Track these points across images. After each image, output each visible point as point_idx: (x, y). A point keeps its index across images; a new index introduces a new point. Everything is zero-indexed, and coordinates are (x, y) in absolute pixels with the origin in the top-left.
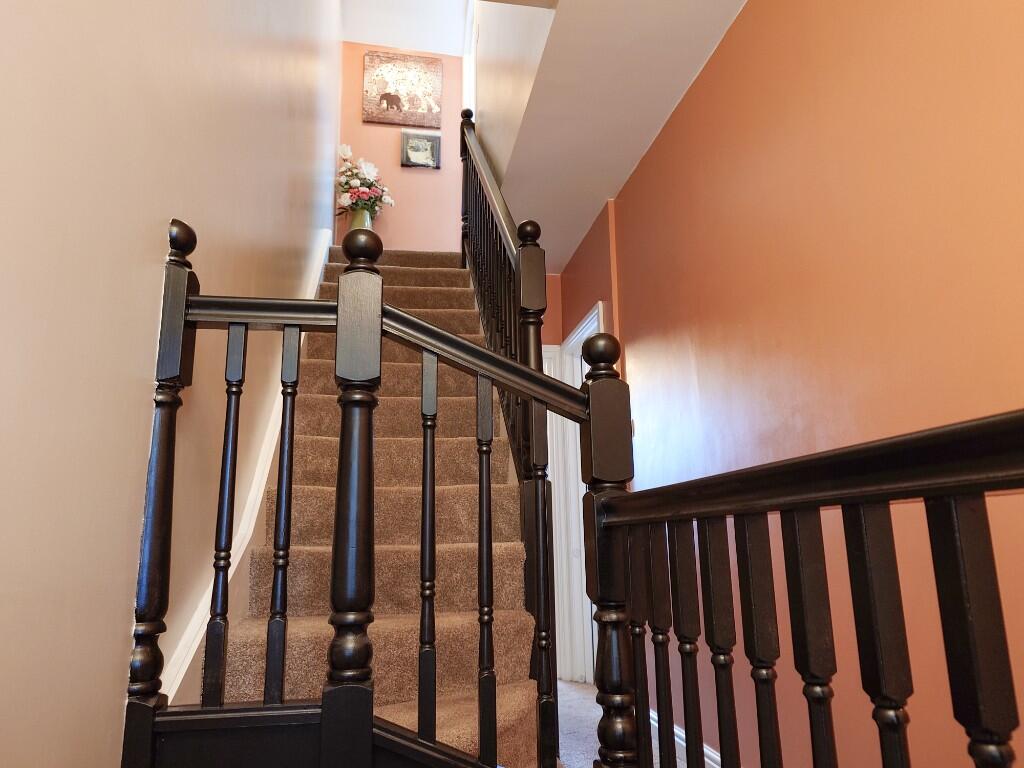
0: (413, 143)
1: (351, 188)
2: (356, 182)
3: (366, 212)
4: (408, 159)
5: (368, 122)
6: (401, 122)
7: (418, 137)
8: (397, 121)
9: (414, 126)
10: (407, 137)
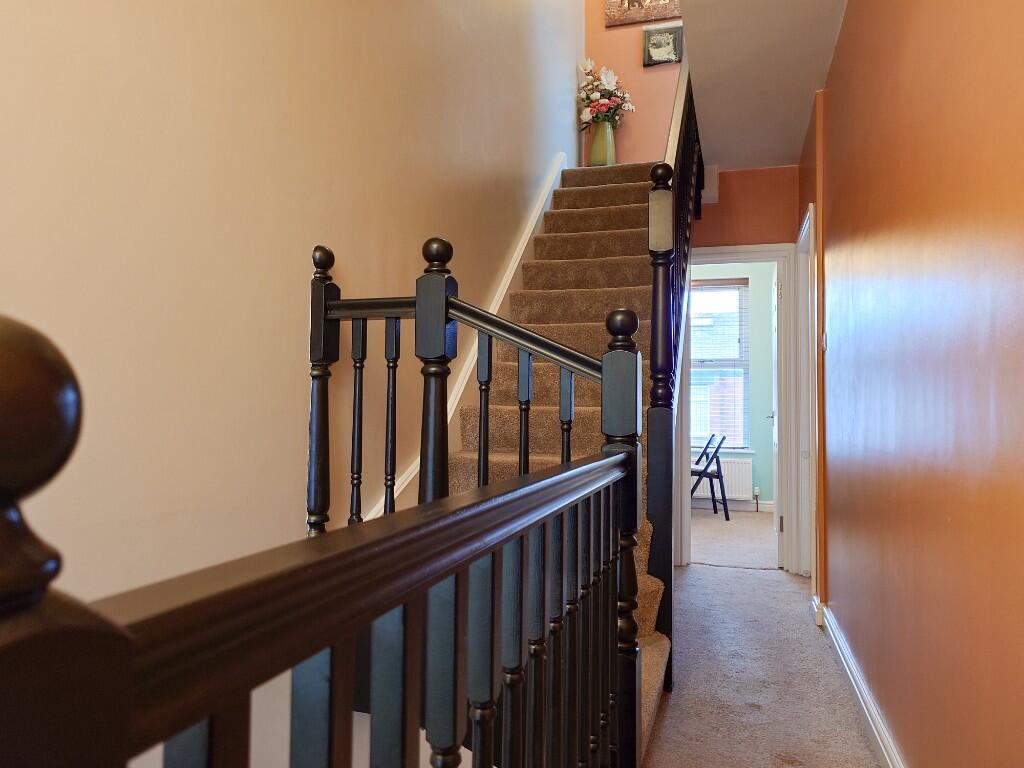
0: (655, 39)
1: (592, 102)
2: (596, 95)
3: (607, 123)
4: (650, 57)
5: (609, 27)
6: (643, 20)
7: (660, 32)
8: (638, 19)
9: (656, 21)
10: (648, 34)
